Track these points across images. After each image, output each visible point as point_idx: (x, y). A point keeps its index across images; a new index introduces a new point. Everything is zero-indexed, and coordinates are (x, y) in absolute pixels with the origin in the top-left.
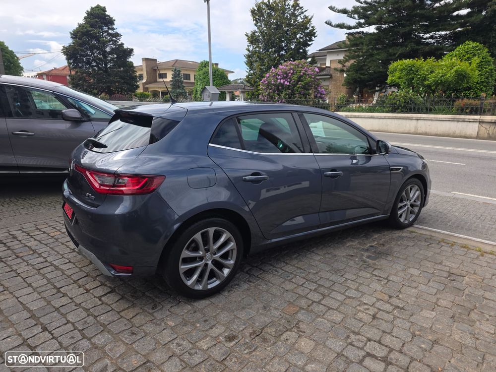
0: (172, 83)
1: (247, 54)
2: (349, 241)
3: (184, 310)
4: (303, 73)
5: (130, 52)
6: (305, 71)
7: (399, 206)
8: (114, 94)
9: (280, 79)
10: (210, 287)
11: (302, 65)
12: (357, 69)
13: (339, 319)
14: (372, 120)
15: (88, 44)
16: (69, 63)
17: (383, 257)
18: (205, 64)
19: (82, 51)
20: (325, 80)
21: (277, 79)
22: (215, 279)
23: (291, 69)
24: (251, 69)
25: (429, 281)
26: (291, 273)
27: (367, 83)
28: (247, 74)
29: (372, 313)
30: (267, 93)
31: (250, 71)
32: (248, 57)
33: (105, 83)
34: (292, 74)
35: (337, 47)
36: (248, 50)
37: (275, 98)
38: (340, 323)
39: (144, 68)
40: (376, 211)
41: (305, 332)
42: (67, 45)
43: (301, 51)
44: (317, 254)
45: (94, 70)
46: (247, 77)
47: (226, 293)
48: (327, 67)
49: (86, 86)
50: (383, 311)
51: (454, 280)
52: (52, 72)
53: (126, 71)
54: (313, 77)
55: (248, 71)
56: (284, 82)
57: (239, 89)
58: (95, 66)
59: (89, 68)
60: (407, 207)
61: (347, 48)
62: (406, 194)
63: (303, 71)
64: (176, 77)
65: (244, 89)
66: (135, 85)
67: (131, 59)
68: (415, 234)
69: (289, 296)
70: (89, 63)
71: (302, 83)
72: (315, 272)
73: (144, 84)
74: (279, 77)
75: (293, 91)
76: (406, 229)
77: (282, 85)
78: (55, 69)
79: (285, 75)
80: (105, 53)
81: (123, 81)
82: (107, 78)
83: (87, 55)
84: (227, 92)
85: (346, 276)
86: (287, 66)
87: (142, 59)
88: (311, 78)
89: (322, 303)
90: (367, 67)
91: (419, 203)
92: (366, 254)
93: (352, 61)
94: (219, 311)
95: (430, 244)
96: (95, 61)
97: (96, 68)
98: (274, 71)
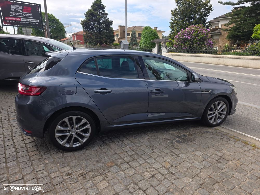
0: (131, 38)
1: (171, 22)
2: (173, 130)
3: (58, 156)
4: (200, 32)
5: (111, 22)
6: (201, 31)
7: (208, 113)
8: (103, 44)
9: (186, 36)
10: (74, 146)
11: (199, 27)
12: (235, 29)
13: (132, 174)
14: (239, 60)
15: (92, 19)
16: (84, 29)
17: (186, 142)
18: (147, 28)
19: (90, 23)
20: (217, 36)
21: (184, 35)
22: (78, 142)
23: (193, 30)
24: (173, 30)
25: (204, 160)
26: (126, 144)
27: (241, 38)
28: (170, 33)
29: (152, 173)
30: (178, 43)
31: (172, 31)
32: (172, 23)
33: (99, 39)
34: (193, 32)
35: (225, 16)
36: (172, 20)
37: (182, 46)
38: (131, 176)
39: (119, 31)
40: (191, 115)
41: (108, 178)
42: (83, 20)
43: (203, 19)
44: (148, 136)
45: (94, 32)
46: (170, 34)
47: (84, 151)
48: (219, 28)
49: (90, 40)
50: (161, 173)
51: (221, 162)
52: (79, 33)
53: (109, 33)
54: (205, 34)
55: (171, 31)
56: (188, 37)
57: (162, 41)
58: (95, 30)
59: (92, 31)
60: (215, 114)
61: (231, 16)
62: (214, 106)
63: (199, 31)
64: (133, 35)
65: (165, 41)
66: (113, 40)
67: (112, 26)
68: (218, 131)
69: (114, 157)
70: (92, 29)
71: (199, 38)
72: (139, 145)
73: (119, 39)
74: (185, 34)
75: (192, 42)
76: (214, 127)
77: (187, 39)
78: (80, 31)
79: (189, 33)
80: (99, 24)
81: (107, 38)
82: (100, 36)
83: (91, 25)
84: (156, 43)
85: (154, 150)
86: (191, 28)
87: (119, 26)
88: (204, 34)
89: (129, 163)
90: (242, 28)
91: (225, 112)
92: (176, 139)
93: (234, 25)
94: (74, 159)
95: (223, 138)
96: (95, 28)
97: (96, 31)
98: (182, 31)
